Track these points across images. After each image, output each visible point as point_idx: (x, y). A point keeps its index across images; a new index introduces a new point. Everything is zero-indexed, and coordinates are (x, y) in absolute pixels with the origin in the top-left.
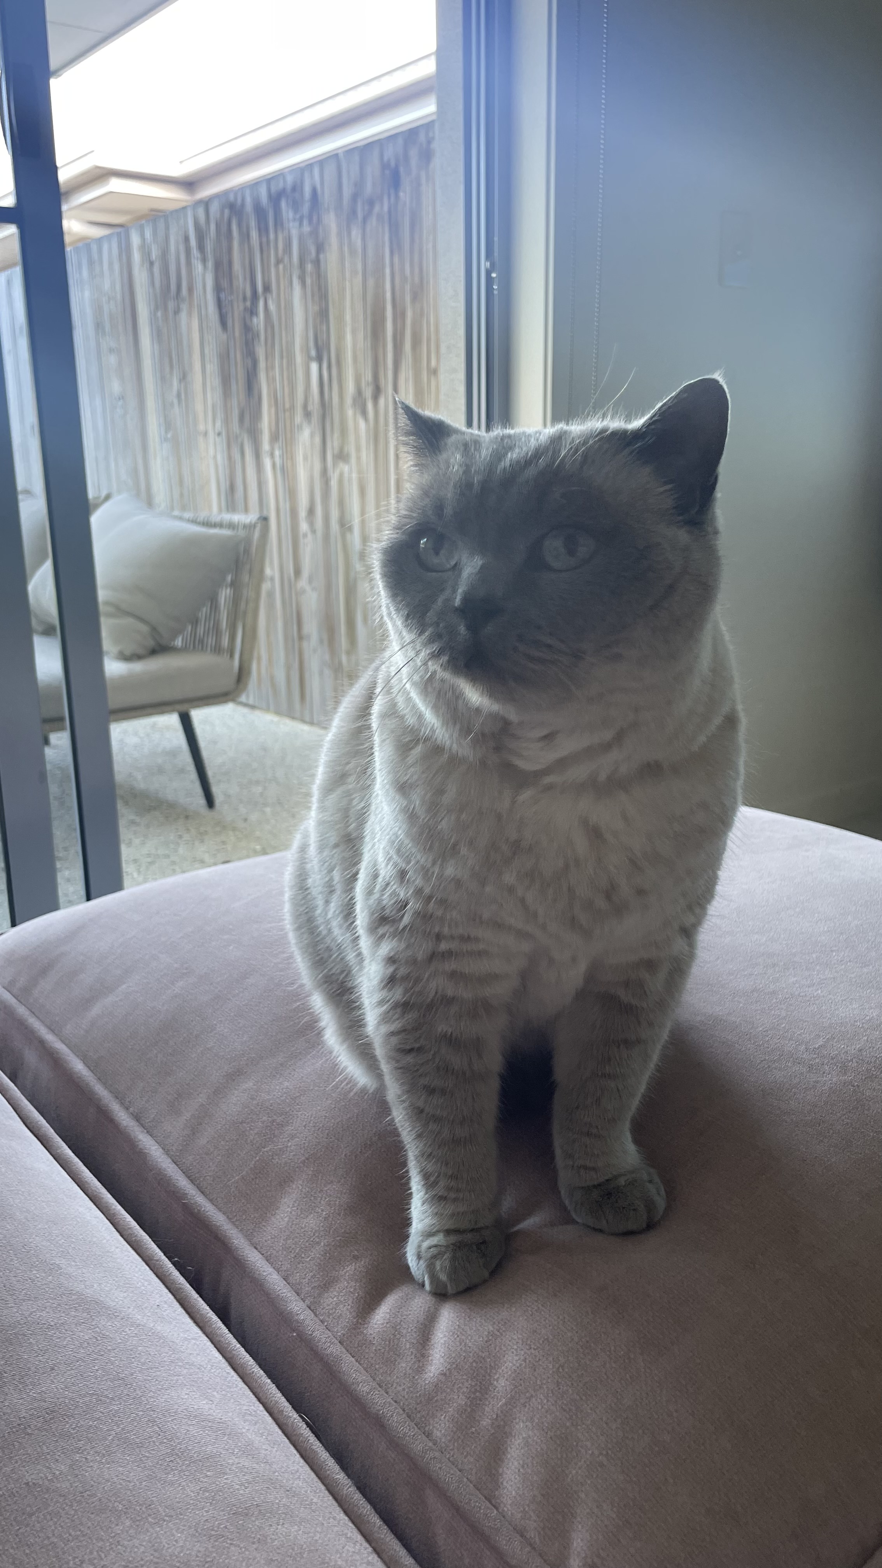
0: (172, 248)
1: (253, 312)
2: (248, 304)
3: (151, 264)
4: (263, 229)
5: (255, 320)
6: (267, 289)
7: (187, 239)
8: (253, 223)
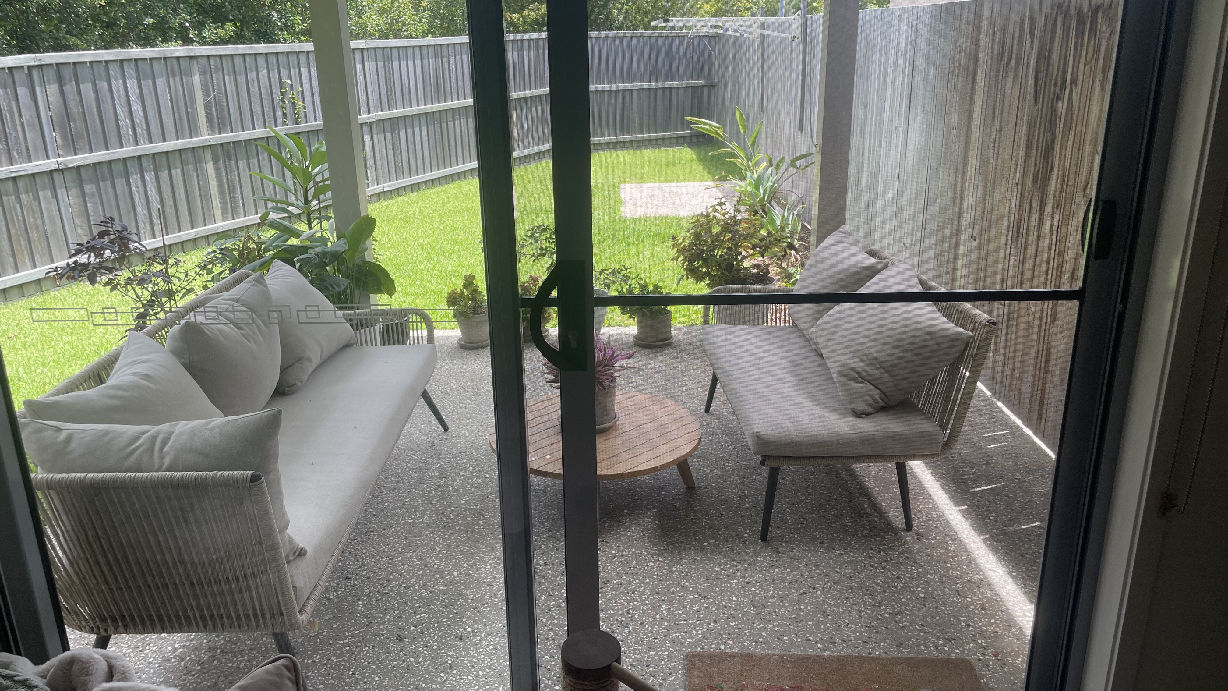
0: (1011, 27)
1: (1059, 97)
2: (1058, 89)
3: (994, 33)
4: (1080, 33)
5: (1060, 103)
6: (1074, 82)
7: (1022, 22)
8: (1074, 25)
